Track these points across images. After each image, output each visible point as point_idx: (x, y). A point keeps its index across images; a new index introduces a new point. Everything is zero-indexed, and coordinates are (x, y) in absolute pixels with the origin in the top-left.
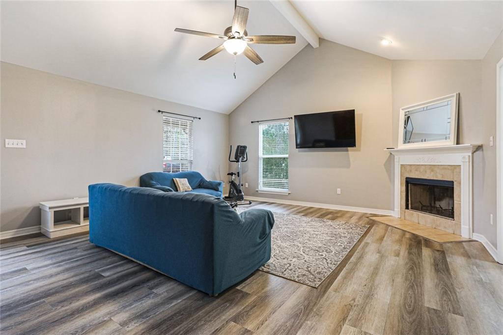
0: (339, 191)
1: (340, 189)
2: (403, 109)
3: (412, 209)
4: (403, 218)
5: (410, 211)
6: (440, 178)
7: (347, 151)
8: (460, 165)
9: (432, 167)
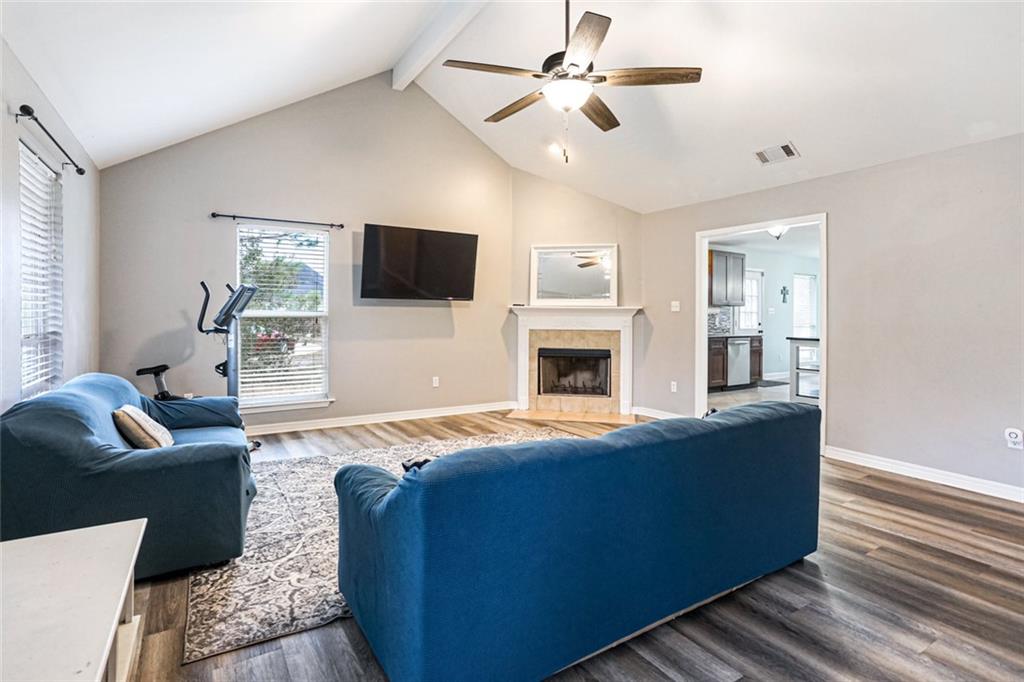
0: (436, 382)
1: (437, 378)
2: (536, 248)
3: (544, 392)
4: (534, 407)
5: (544, 397)
6: (592, 347)
7: (450, 306)
8: (619, 331)
9: (582, 333)
